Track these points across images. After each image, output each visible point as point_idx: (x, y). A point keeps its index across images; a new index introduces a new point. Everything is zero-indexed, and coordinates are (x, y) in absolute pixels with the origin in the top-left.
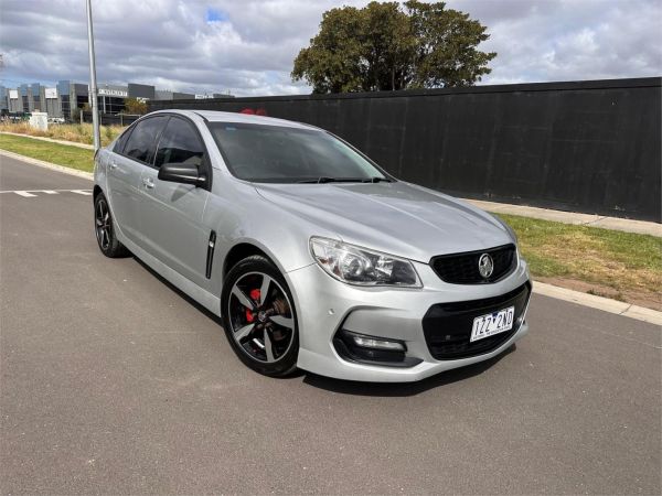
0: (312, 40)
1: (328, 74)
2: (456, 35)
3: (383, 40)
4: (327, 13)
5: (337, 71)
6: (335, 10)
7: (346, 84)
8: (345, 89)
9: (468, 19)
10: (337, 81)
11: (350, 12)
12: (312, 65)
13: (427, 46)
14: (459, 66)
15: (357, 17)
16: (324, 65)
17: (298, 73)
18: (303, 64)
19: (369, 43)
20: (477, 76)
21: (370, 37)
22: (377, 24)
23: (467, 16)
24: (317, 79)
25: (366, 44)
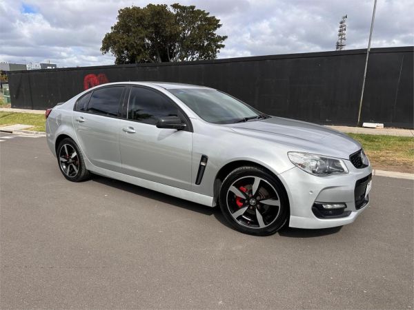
0: (112, 28)
1: (127, 49)
2: (203, 25)
3: (160, 28)
4: (121, 10)
5: (133, 47)
6: (127, 8)
7: (138, 55)
8: (139, 58)
9: (209, 16)
10: (133, 53)
11: (136, 9)
12: (115, 43)
13: (186, 31)
14: (206, 43)
15: (142, 13)
16: (124, 44)
17: (105, 48)
18: (109, 43)
19: (151, 30)
20: (217, 50)
21: (151, 25)
22: (155, 18)
23: (208, 14)
24: (119, 52)
25: (149, 30)
